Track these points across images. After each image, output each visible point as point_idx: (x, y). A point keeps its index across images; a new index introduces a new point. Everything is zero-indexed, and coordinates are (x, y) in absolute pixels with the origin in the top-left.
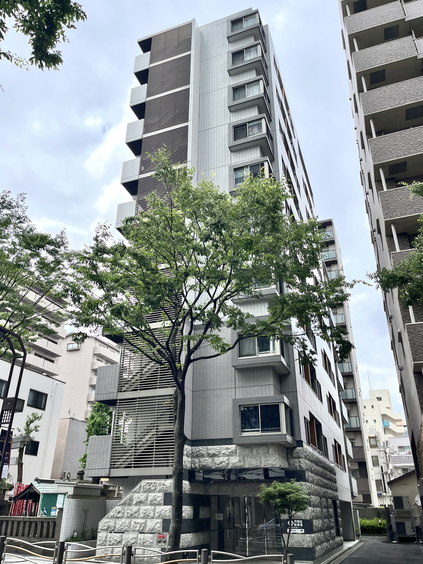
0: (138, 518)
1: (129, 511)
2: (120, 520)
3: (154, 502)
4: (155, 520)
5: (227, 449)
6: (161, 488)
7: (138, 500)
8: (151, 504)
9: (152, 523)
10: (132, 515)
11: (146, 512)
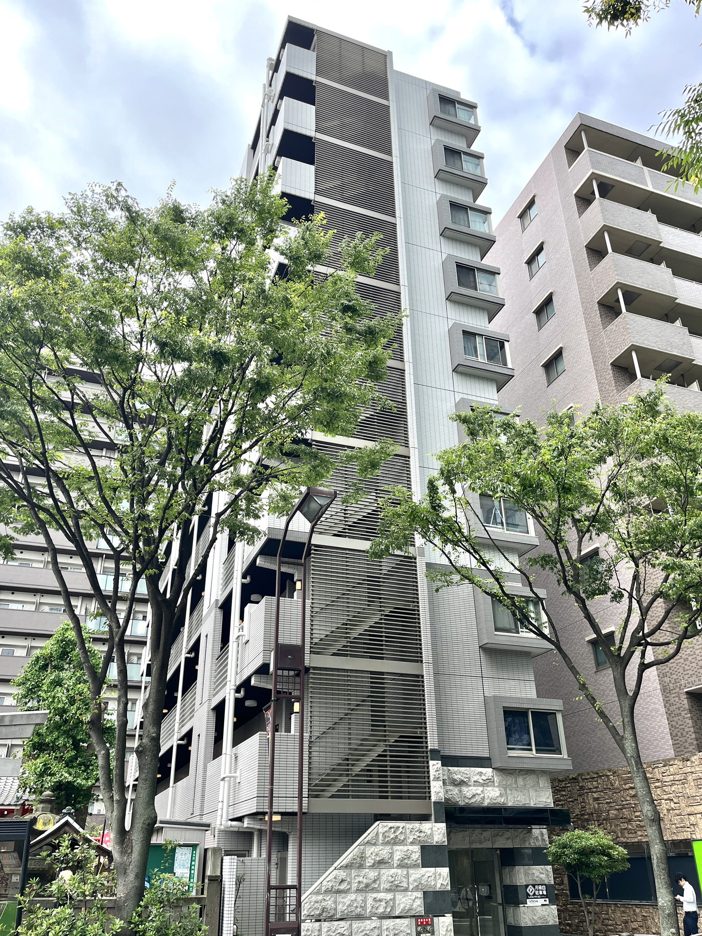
0: (378, 891)
1: (361, 879)
2: (343, 895)
3: (406, 861)
4: (410, 893)
5: (481, 774)
6: (416, 837)
7: (378, 859)
8: (400, 866)
9: (407, 898)
10: (367, 886)
11: (395, 880)
